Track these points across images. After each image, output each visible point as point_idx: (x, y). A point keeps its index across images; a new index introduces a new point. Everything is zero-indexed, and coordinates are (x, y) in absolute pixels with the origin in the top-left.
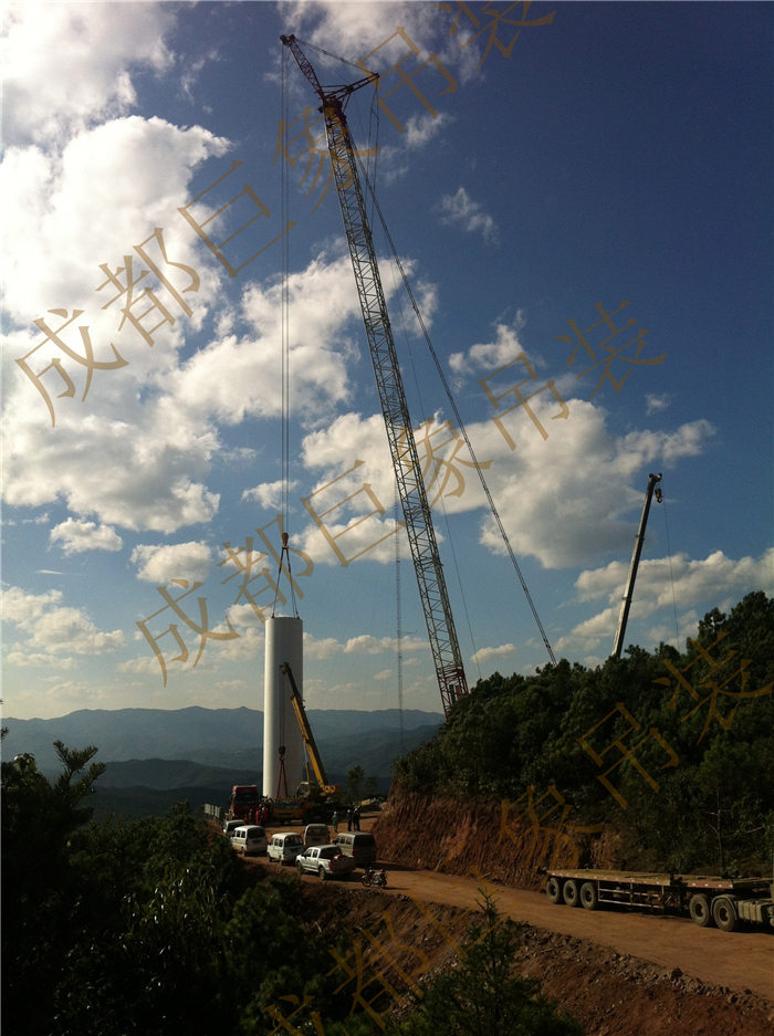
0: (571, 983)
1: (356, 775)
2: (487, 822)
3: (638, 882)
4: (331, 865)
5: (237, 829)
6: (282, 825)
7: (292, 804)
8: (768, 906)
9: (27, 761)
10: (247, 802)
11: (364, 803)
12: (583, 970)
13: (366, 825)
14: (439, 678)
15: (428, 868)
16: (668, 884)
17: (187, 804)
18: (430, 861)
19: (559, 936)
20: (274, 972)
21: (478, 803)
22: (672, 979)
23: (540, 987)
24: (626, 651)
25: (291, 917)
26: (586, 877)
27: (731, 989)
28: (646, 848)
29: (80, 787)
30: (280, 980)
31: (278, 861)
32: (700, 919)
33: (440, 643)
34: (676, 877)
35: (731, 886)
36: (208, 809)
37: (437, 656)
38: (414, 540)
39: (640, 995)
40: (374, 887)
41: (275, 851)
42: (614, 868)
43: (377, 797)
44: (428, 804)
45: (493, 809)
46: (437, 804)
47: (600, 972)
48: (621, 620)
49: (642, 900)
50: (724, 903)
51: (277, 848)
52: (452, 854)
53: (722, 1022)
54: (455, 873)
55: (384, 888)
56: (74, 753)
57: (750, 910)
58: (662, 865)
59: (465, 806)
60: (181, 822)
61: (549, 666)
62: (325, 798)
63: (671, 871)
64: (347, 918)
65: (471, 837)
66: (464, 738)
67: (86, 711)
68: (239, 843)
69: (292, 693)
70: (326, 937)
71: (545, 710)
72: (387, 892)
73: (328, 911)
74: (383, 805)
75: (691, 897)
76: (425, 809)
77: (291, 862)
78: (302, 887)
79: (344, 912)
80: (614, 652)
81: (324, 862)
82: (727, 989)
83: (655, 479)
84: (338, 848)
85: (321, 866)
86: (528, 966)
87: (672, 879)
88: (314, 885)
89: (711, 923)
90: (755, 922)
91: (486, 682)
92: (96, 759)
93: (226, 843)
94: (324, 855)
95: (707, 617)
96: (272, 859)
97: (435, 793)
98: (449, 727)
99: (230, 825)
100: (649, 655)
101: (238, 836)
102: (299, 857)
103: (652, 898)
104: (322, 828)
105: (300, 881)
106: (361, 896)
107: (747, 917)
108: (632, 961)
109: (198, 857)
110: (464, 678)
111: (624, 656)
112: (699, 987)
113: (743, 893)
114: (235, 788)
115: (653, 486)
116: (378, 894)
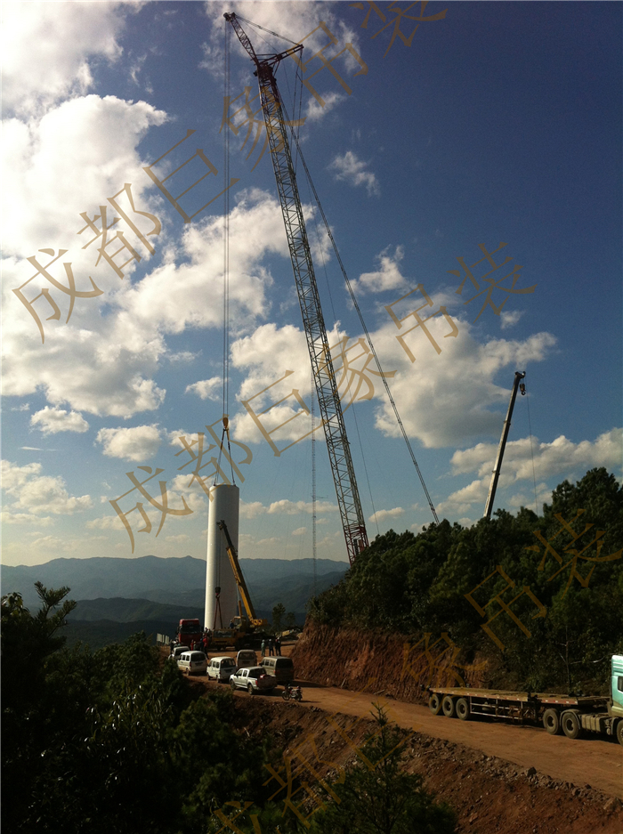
0: (448, 778)
1: (279, 611)
2: (382, 649)
3: (502, 698)
4: (257, 683)
5: (183, 654)
6: (219, 651)
7: (227, 634)
8: (605, 719)
9: (15, 600)
10: (191, 632)
11: (285, 633)
12: (457, 768)
13: (286, 651)
14: (345, 534)
15: (335, 686)
16: (526, 700)
17: (144, 633)
18: (337, 680)
19: (439, 740)
20: (211, 768)
21: (375, 633)
22: (528, 776)
23: (422, 781)
24: (495, 514)
25: (226, 724)
26: (461, 693)
27: (575, 785)
28: (509, 671)
29: (55, 619)
30: (216, 775)
31: (215, 680)
32: (551, 729)
33: (347, 506)
34: (533, 695)
35: (576, 703)
36: (159, 638)
37: (344, 516)
38: (326, 423)
39: (503, 788)
40: (292, 700)
41: (213, 672)
42: (483, 687)
43: (295, 628)
44: (336, 634)
45: (387, 638)
46: (343, 634)
47: (471, 769)
48: (491, 489)
49: (505, 712)
50: (571, 716)
51: (215, 669)
52: (355, 674)
53: (568, 811)
54: (356, 689)
55: (300, 701)
56: (51, 592)
57: (591, 722)
58: (521, 685)
59: (365, 636)
60: (138, 648)
61: (433, 525)
62: (253, 629)
63: (529, 690)
64: (270, 725)
65: (370, 661)
66: (365, 582)
67: (62, 560)
68: (184, 665)
69: (227, 545)
70: (253, 740)
71: (429, 560)
72: (303, 704)
73: (255, 719)
74: (299, 635)
75: (544, 711)
76: (333, 639)
77: (226, 680)
78: (235, 700)
79: (268, 721)
80: (485, 515)
81: (252, 681)
82: (572, 784)
83: (519, 377)
84: (263, 669)
85: (250, 683)
86: (413, 763)
87: (529, 696)
88: (244, 699)
89: (560, 732)
90: (595, 731)
91: (383, 537)
92: (68, 597)
93: (174, 664)
94: (252, 674)
95: (559, 488)
96: (210, 678)
97: (341, 626)
98: (352, 572)
99: (177, 651)
100: (512, 517)
101: (184, 659)
102: (232, 677)
103: (513, 711)
104: (250, 653)
105: (232, 695)
106: (281, 707)
107: (588, 727)
108: (496, 761)
109: (151, 676)
110: (365, 534)
111: (494, 517)
112: (550, 783)
113: (585, 708)
114: (181, 621)
115: (519, 382)
116: (295, 706)
